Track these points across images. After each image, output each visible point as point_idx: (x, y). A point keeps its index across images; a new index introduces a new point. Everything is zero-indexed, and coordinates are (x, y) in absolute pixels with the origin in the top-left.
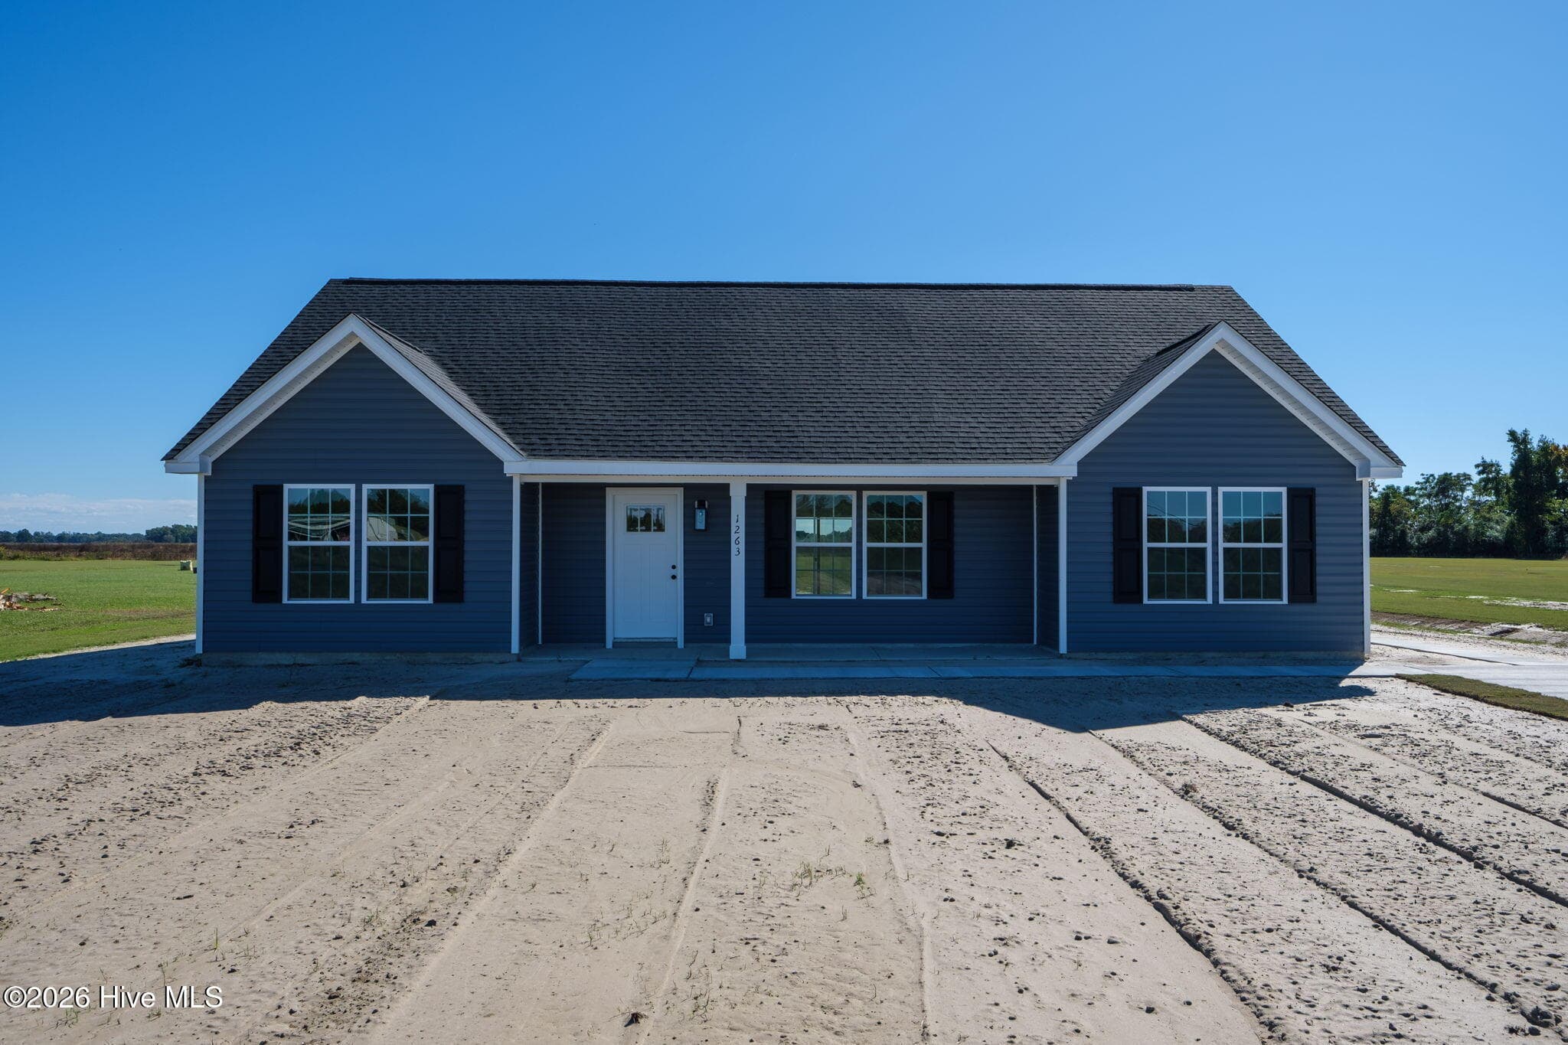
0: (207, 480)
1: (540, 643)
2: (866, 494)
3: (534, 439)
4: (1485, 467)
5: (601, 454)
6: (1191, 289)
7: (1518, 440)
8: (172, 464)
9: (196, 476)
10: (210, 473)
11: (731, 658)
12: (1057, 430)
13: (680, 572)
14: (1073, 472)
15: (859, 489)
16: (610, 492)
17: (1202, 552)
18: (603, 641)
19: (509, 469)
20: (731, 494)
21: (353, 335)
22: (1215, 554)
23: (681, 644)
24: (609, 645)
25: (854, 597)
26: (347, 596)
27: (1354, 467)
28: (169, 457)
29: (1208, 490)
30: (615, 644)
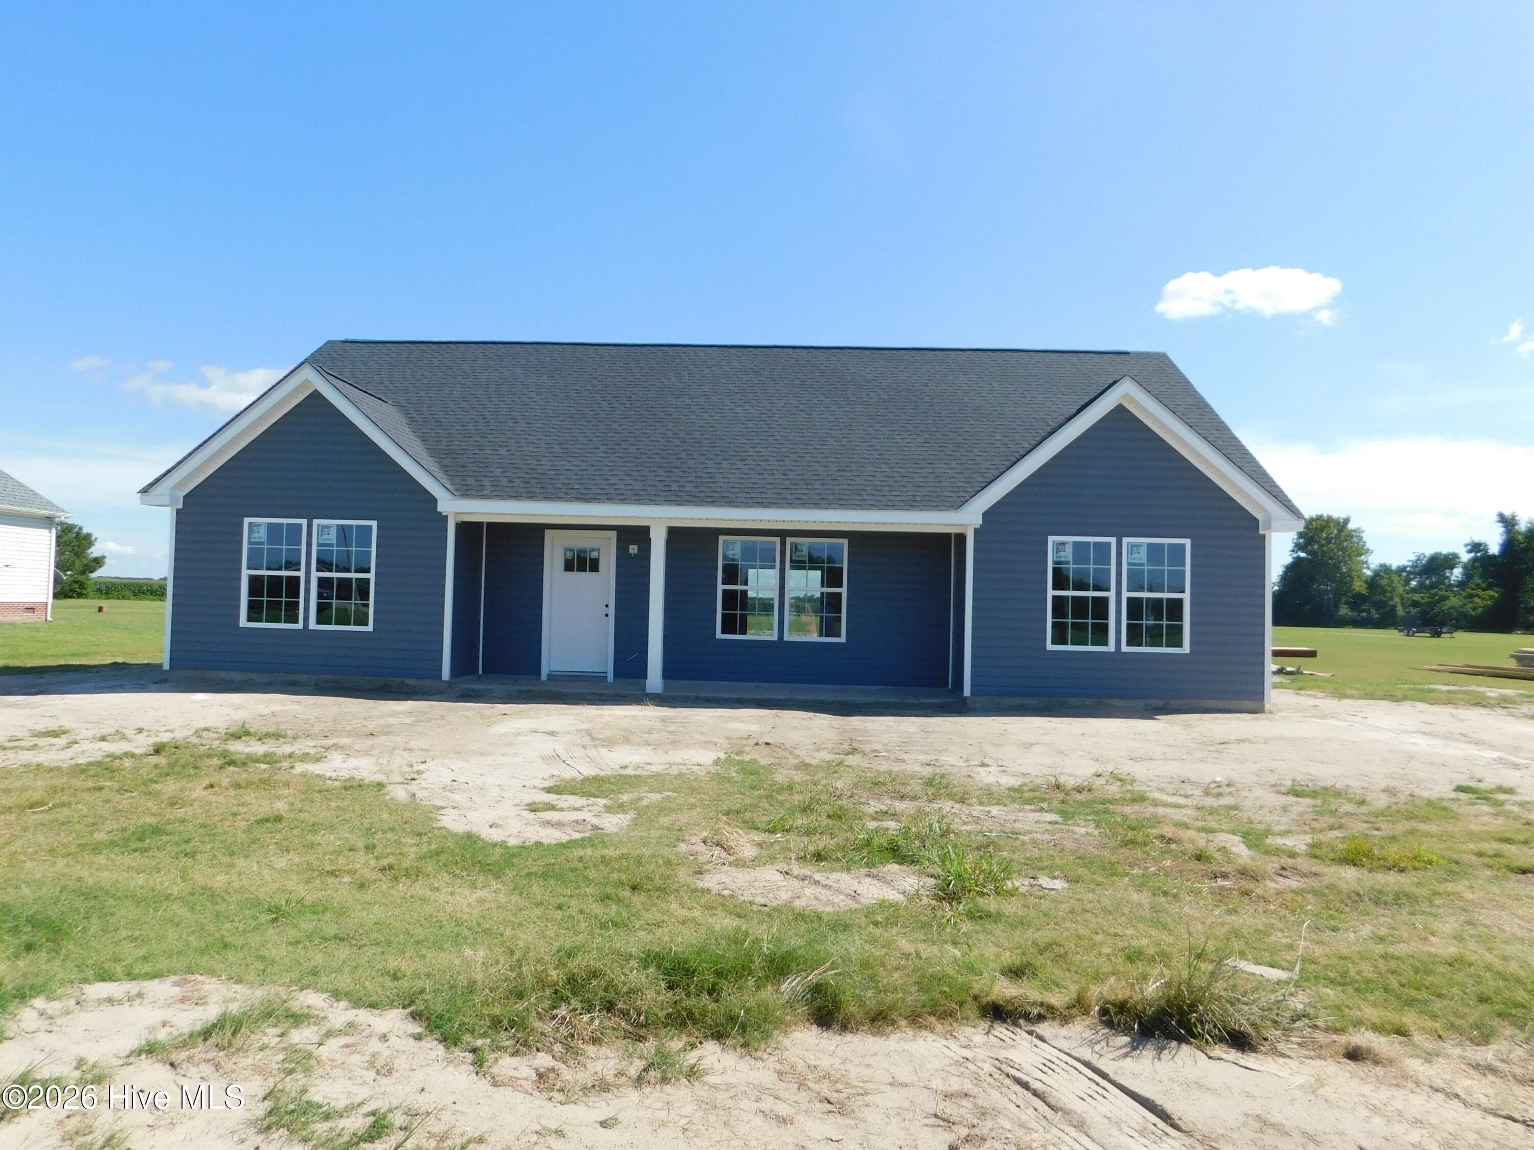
0: (179, 512)
1: (480, 673)
2: (789, 540)
3: (470, 481)
4: (1476, 547)
5: (529, 495)
6: (1126, 353)
7: (1508, 522)
8: (146, 497)
9: (169, 508)
10: (181, 507)
11: (647, 691)
12: (969, 480)
13: (612, 610)
14: (978, 521)
15: (783, 534)
16: (548, 533)
17: (1105, 601)
18: (538, 673)
19: (442, 507)
20: (651, 536)
21: (307, 382)
22: (1118, 603)
23: (610, 678)
24: (544, 677)
25: (775, 638)
26: (296, 622)
27: (1257, 521)
28: (145, 491)
29: (1113, 540)
30: (549, 676)
